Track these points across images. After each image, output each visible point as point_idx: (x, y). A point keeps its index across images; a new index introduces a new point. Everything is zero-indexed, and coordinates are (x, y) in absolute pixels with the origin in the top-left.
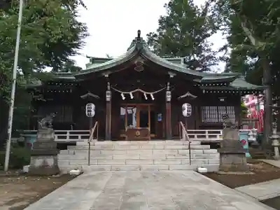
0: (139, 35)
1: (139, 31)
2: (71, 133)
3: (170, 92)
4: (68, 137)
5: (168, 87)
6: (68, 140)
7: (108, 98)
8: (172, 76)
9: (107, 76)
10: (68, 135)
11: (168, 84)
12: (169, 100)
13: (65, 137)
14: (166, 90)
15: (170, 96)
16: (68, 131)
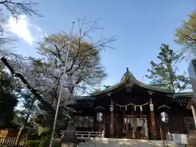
0: (128, 71)
1: (127, 68)
3: (152, 105)
7: (112, 109)
8: (151, 94)
9: (109, 95)
10: (89, 135)
11: (151, 99)
12: (152, 110)
14: (150, 103)
15: (153, 108)
16: (89, 132)
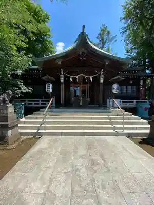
0: (83, 30)
2: (42, 101)
3: (103, 76)
4: (40, 104)
5: (102, 73)
6: (40, 105)
7: (62, 80)
8: (107, 63)
9: (59, 63)
10: (40, 102)
11: (102, 70)
12: (102, 81)
13: (38, 104)
14: (100, 75)
15: (103, 79)
16: (40, 100)
